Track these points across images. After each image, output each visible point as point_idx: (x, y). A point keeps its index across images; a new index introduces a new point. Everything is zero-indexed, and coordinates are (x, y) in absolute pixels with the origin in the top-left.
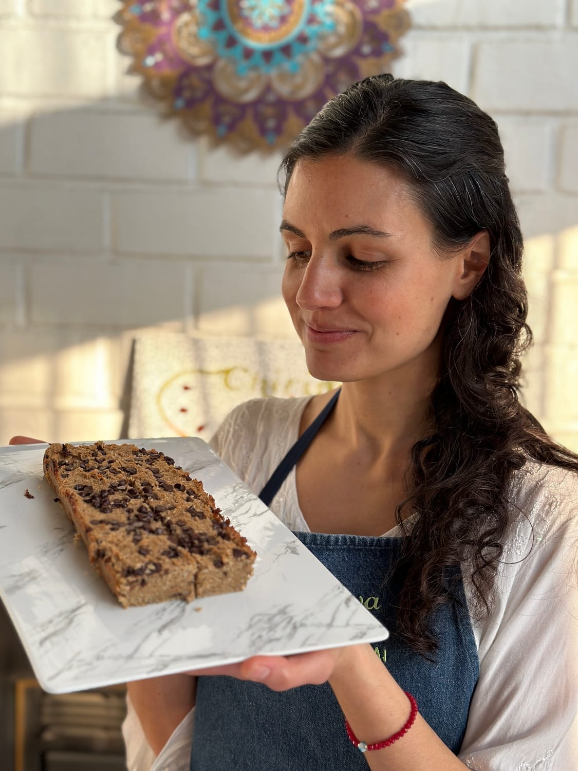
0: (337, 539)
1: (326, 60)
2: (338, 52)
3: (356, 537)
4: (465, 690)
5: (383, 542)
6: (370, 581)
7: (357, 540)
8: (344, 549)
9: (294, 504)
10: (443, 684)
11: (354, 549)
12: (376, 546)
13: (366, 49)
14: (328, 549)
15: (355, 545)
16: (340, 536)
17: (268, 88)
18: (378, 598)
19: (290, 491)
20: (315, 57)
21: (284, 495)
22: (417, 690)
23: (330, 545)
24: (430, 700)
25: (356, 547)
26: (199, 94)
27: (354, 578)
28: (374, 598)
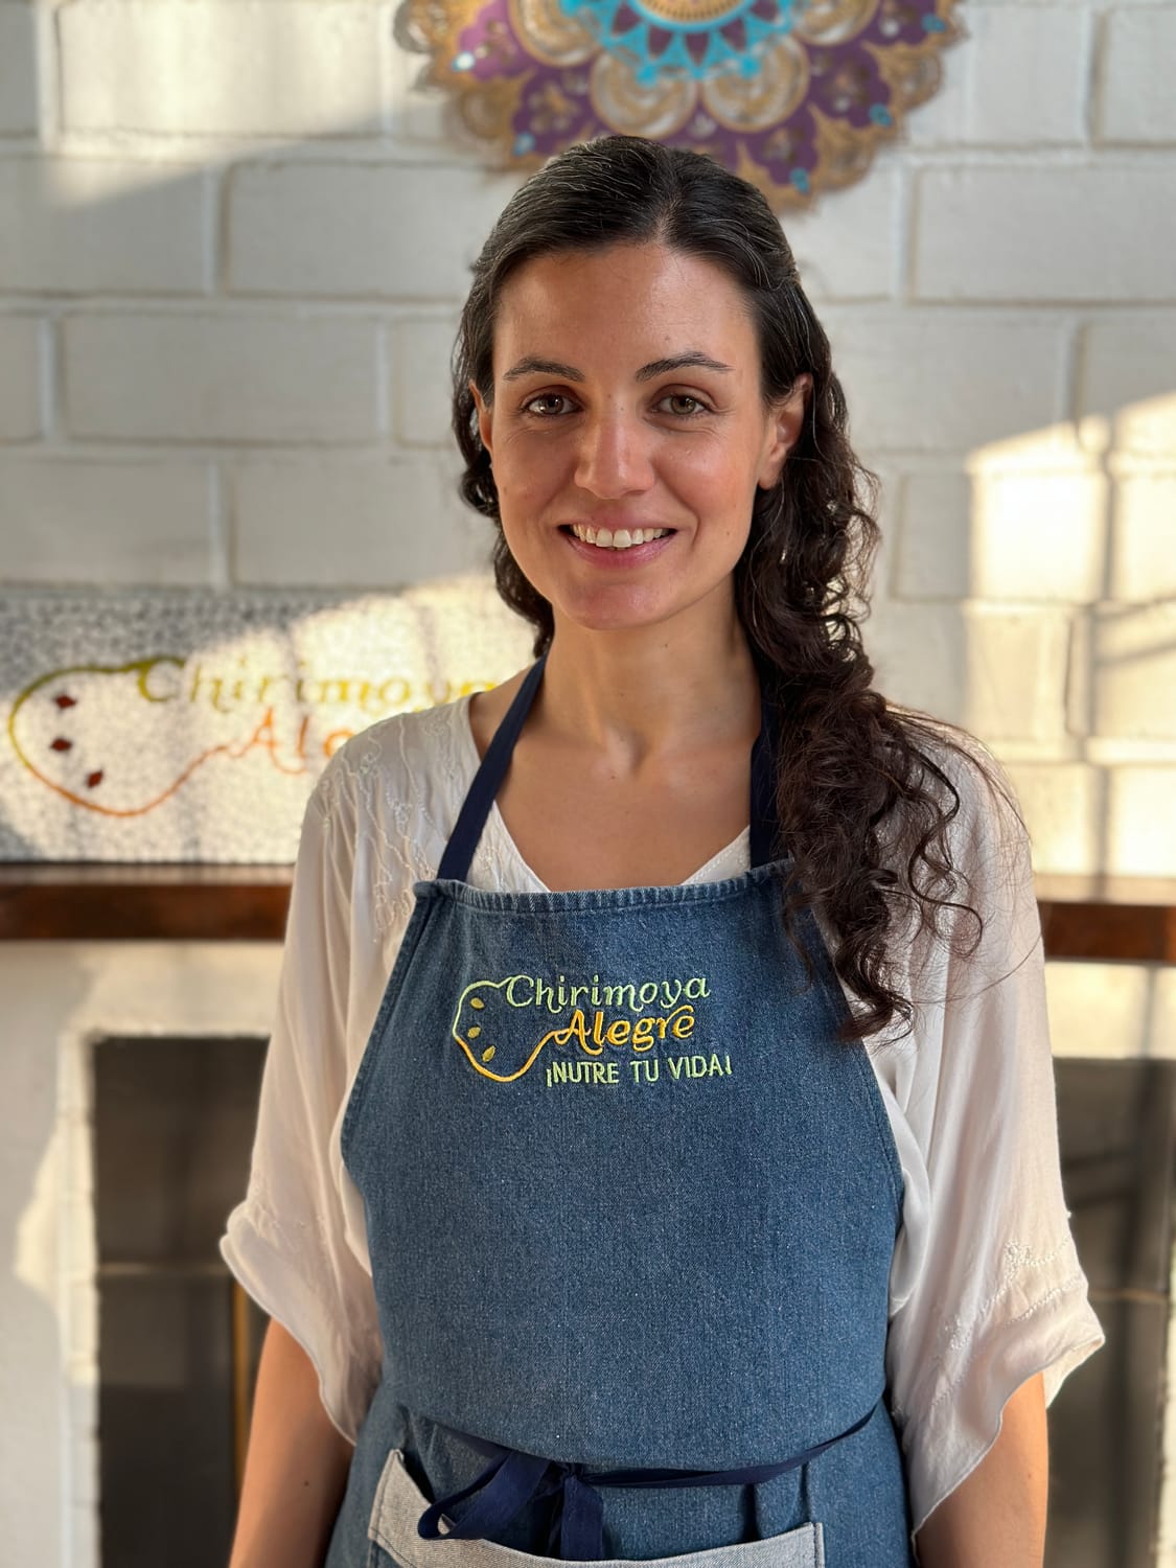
0: (627, 894)
1: (813, 51)
2: (834, 35)
3: (656, 888)
4: (851, 1098)
5: (696, 892)
6: (686, 953)
7: (657, 893)
8: (639, 910)
9: (514, 860)
10: (819, 1094)
11: (653, 909)
12: (685, 900)
13: (890, 28)
14: (616, 915)
15: (654, 902)
16: (631, 890)
17: (700, 108)
18: (704, 980)
19: (502, 842)
20: (791, 45)
21: (492, 850)
22: (782, 1109)
23: (618, 907)
24: (805, 1121)
25: (657, 906)
26: (562, 124)
27: (662, 953)
28: (698, 980)
